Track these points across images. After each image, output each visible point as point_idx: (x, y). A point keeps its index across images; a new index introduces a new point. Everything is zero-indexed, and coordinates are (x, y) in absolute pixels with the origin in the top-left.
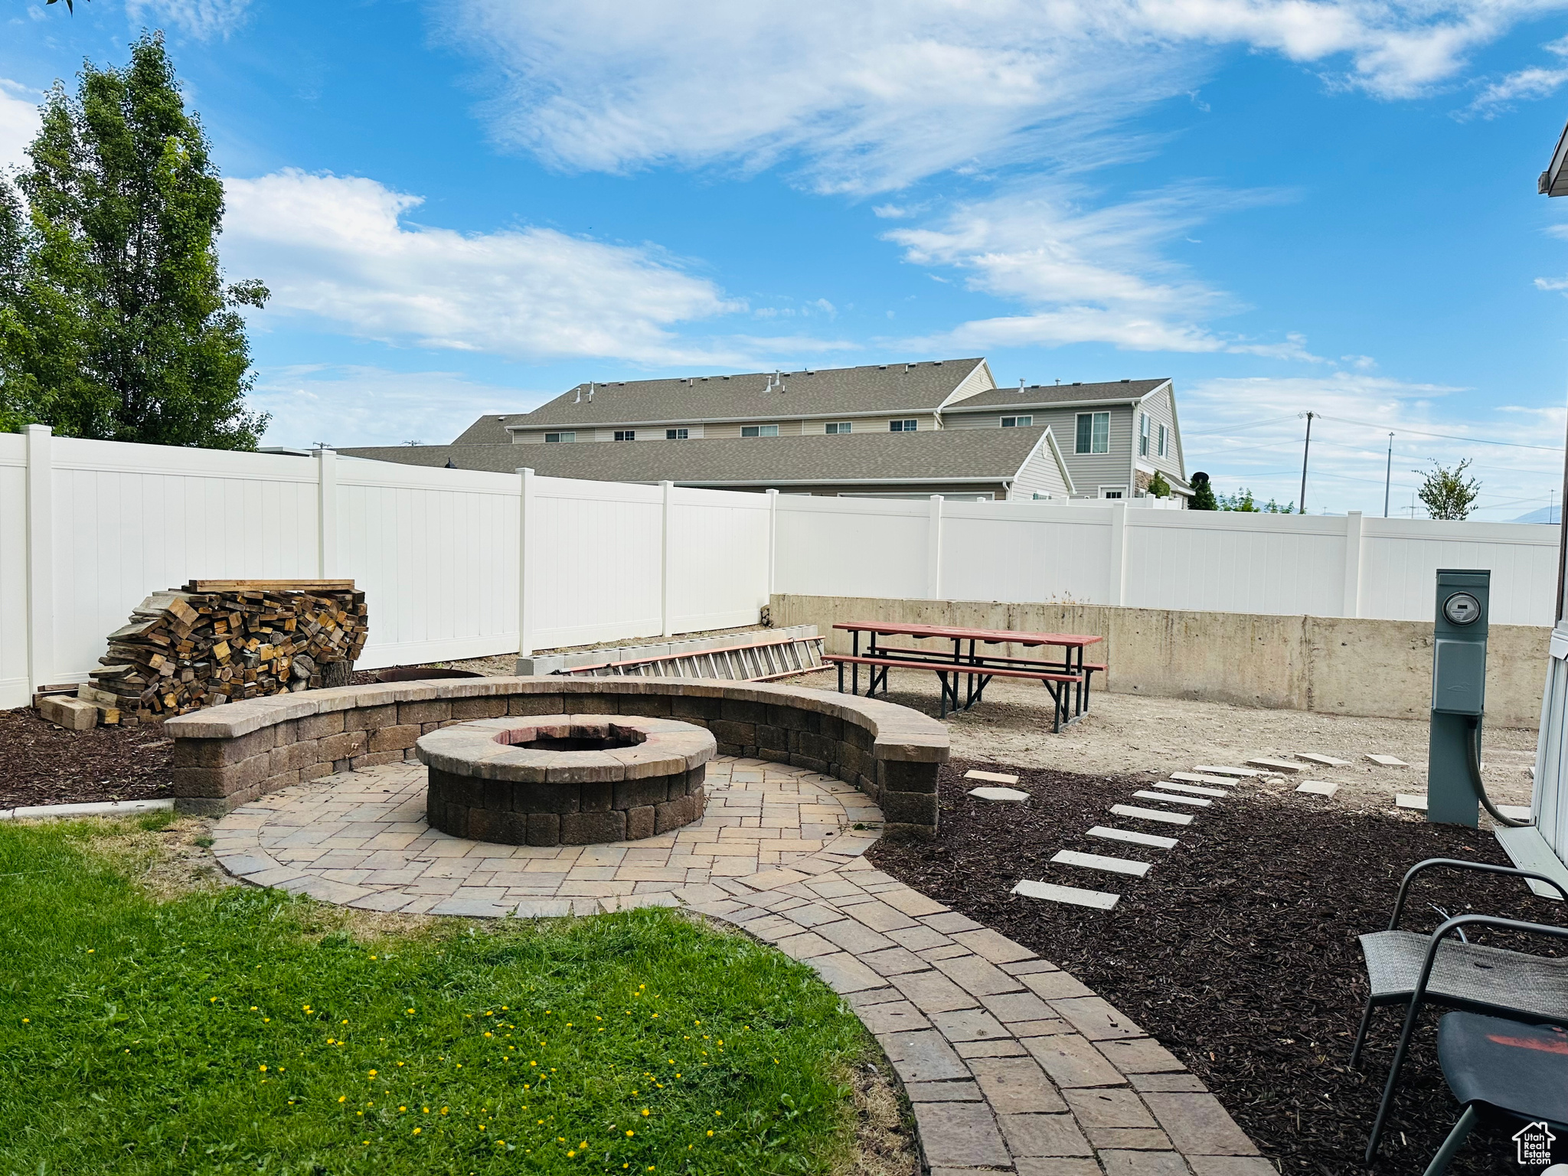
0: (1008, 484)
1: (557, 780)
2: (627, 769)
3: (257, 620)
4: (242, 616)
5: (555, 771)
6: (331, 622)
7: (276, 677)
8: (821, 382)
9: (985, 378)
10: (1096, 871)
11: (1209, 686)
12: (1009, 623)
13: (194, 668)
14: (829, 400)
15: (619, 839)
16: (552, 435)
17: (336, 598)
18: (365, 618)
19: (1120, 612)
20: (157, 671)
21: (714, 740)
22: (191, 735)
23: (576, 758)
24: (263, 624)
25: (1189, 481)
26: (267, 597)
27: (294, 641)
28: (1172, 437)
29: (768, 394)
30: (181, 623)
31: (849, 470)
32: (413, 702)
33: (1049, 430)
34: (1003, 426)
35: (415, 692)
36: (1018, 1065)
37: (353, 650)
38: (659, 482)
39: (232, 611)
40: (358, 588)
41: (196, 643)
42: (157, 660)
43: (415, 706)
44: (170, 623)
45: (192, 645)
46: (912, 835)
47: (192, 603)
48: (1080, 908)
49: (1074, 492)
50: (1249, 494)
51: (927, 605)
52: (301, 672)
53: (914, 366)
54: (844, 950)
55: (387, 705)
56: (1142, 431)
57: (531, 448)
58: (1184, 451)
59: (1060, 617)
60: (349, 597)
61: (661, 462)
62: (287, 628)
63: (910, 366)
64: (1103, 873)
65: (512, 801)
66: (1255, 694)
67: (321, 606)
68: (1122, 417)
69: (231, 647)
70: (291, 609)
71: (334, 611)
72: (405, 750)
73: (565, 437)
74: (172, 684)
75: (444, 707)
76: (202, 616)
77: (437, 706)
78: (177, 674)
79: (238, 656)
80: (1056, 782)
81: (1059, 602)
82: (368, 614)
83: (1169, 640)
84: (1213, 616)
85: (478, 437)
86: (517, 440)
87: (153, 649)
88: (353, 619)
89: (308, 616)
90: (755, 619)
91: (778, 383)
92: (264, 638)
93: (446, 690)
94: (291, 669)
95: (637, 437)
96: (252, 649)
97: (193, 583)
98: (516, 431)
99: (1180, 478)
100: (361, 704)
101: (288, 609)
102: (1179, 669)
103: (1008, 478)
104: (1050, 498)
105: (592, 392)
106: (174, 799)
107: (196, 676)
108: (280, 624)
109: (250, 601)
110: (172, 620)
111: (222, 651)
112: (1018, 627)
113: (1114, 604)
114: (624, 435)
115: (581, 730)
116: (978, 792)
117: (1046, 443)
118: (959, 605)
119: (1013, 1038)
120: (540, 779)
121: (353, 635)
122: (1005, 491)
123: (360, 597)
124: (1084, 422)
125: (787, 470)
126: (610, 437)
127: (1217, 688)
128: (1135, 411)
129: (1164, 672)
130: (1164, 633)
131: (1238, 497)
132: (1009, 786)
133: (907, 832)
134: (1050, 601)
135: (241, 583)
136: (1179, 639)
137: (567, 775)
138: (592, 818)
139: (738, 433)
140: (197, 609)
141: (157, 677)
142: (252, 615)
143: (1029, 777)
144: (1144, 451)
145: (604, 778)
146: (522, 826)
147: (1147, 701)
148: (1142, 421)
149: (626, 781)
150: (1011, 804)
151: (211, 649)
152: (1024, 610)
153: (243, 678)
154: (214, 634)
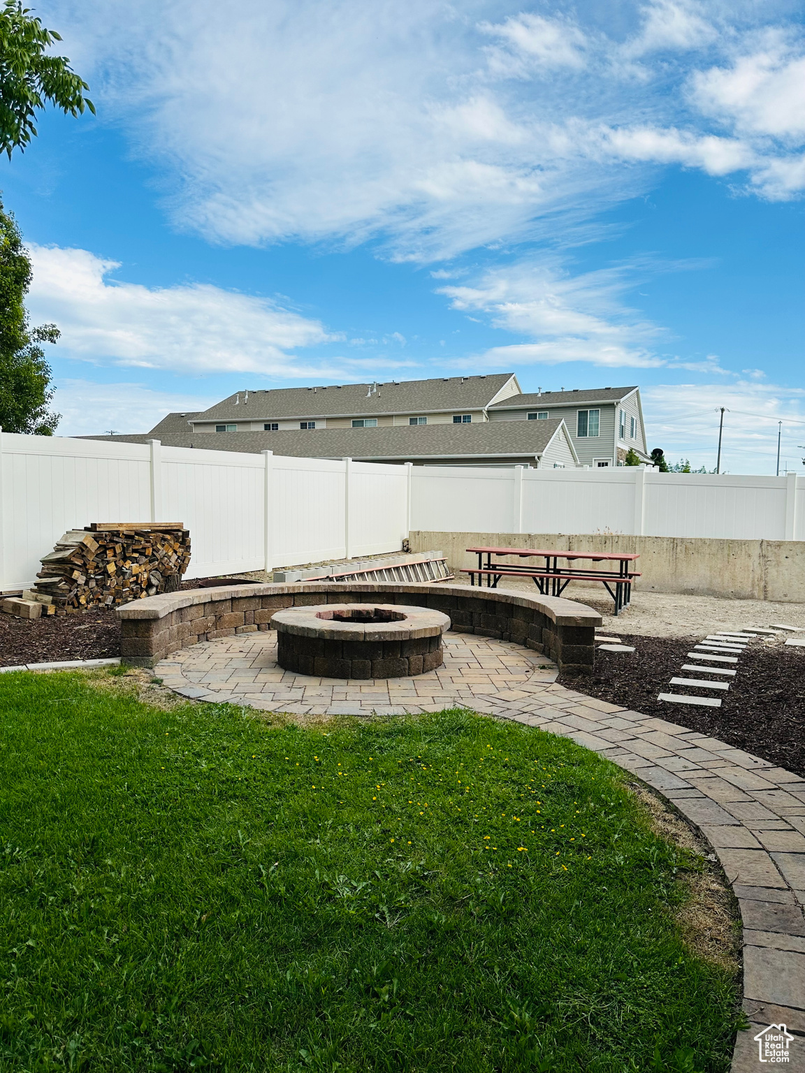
0: (539, 458)
1: (372, 640)
2: (411, 633)
3: (131, 549)
4: (123, 546)
5: (370, 633)
6: (171, 549)
7: (140, 584)
8: (405, 389)
9: (515, 387)
10: (699, 688)
11: (701, 586)
12: (570, 547)
13: (96, 579)
14: (411, 402)
15: (404, 675)
16: (221, 427)
17: (173, 534)
18: (189, 547)
19: (643, 540)
20: (76, 581)
21: (448, 617)
22: (133, 618)
23: (376, 626)
24: (135, 551)
25: (649, 454)
26: (137, 534)
27: (151, 561)
28: (639, 426)
29: (369, 398)
30: (89, 551)
31: (431, 449)
32: (241, 598)
33: (563, 421)
34: (529, 419)
35: (242, 592)
36: (714, 781)
37: (181, 569)
38: (343, 458)
39: (117, 543)
40: (185, 528)
41: (98, 563)
42: (76, 574)
43: (242, 600)
44: (83, 551)
45: (95, 564)
46: (580, 671)
47: (95, 538)
48: (702, 707)
49: (579, 463)
50: (688, 463)
51: (514, 536)
52: (154, 581)
53: (467, 379)
54: (579, 730)
55: (226, 600)
56: (621, 421)
57: (210, 436)
58: (646, 435)
59: (603, 543)
60: (180, 534)
61: (302, 444)
62: (147, 554)
63: (464, 379)
64: (705, 689)
65: (343, 652)
66: (730, 590)
67: (165, 540)
68: (608, 412)
69: (116, 566)
70: (149, 542)
71: (172, 542)
72: (235, 628)
73: (229, 428)
74: (84, 589)
75: (257, 601)
76: (100, 546)
77: (253, 600)
78: (87, 583)
79: (120, 572)
80: (645, 641)
81: (602, 533)
82: (191, 545)
83: (674, 557)
84: (703, 541)
85: (167, 428)
86: (196, 430)
87: (74, 567)
88: (183, 548)
89: (159, 546)
90: (399, 548)
91: (375, 390)
92: (135, 560)
93: (259, 590)
94: (149, 579)
95: (280, 428)
96: (127, 567)
97: (94, 525)
98: (195, 424)
99: (644, 452)
100: (214, 599)
101: (147, 542)
102: (682, 575)
103: (539, 454)
104: (564, 467)
105: (247, 397)
106: (120, 658)
107: (97, 584)
108: (143, 551)
109: (127, 537)
110: (84, 549)
111: (111, 568)
112: (576, 550)
113: (638, 535)
114: (271, 426)
115: (359, 612)
116: (602, 647)
117: (561, 430)
118: (536, 536)
119: (703, 769)
120: (362, 639)
121: (182, 558)
122: (537, 462)
123: (186, 534)
124: (583, 416)
125: (388, 449)
126: (261, 428)
127: (706, 587)
128: (616, 409)
129: (671, 577)
130: (671, 552)
131: (680, 465)
132: (618, 643)
133: (576, 669)
134: (596, 533)
135: (120, 525)
136: (681, 556)
137: (377, 636)
138: (390, 662)
139: (350, 424)
140: (98, 542)
141: (76, 585)
142: (128, 545)
143: (627, 639)
144: (622, 435)
145: (398, 638)
146: (349, 667)
147: (661, 596)
148: (621, 414)
149: (411, 640)
150: (627, 654)
151: (105, 567)
152: (579, 539)
153: (122, 585)
154: (106, 558)
